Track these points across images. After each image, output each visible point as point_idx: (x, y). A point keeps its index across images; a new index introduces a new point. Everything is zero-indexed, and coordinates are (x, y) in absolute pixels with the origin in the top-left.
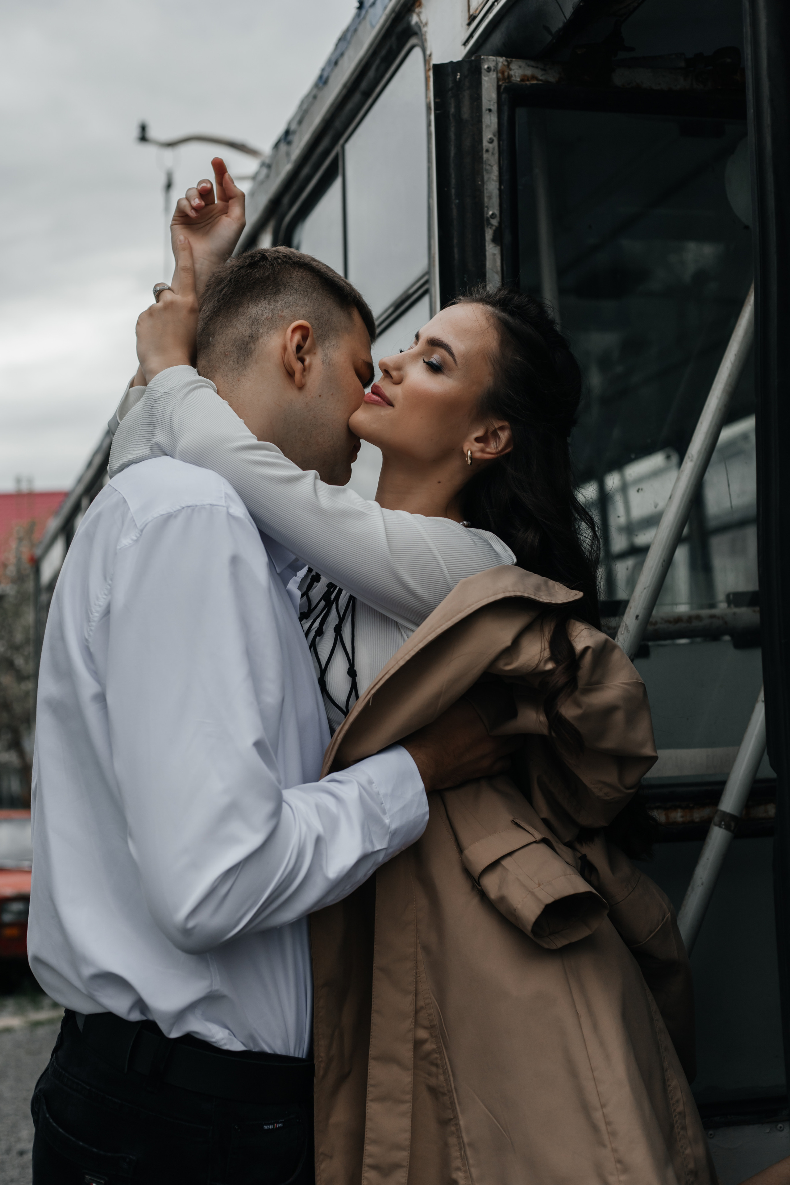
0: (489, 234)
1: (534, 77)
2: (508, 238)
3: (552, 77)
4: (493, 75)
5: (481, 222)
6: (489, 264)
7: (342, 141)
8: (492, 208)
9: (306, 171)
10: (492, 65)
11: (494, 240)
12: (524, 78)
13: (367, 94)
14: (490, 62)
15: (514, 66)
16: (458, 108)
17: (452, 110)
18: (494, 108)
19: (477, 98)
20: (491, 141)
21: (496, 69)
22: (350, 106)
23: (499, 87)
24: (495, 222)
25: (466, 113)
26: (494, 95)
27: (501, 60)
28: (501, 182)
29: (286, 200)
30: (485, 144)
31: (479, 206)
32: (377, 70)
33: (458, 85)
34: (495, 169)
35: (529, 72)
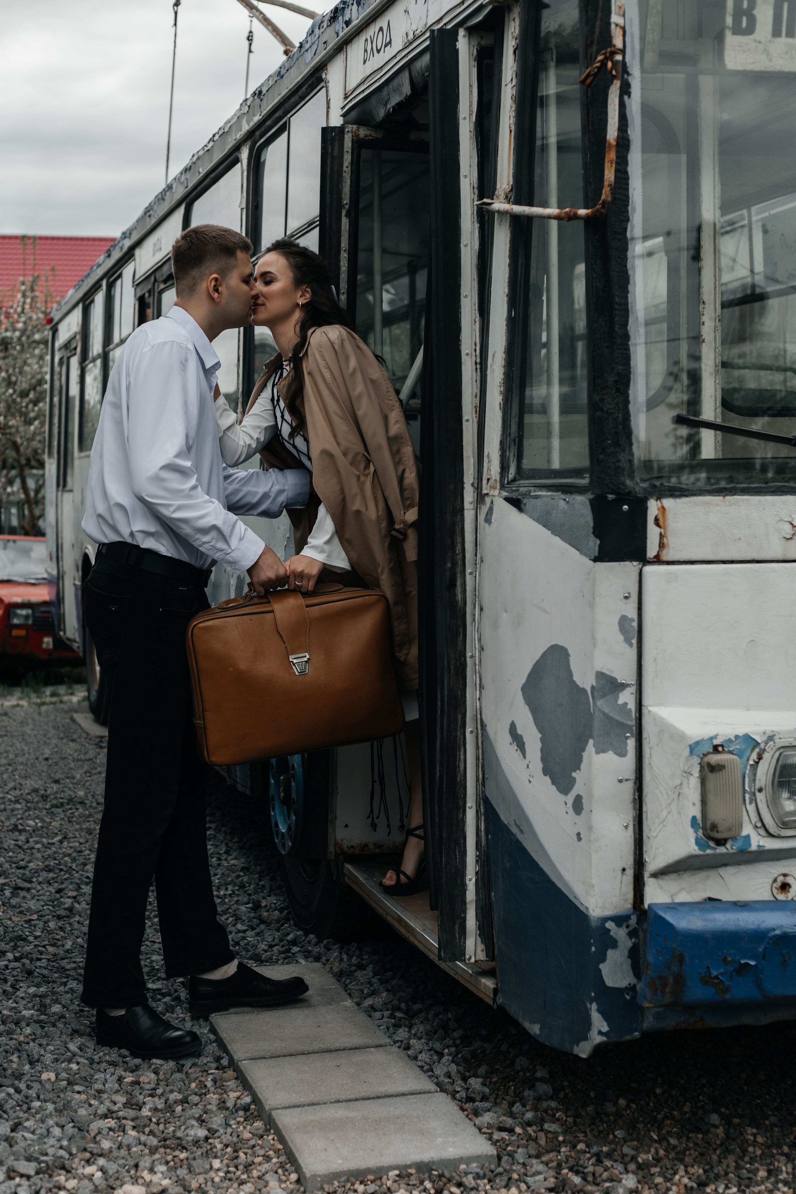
0: (344, 213)
1: (370, 135)
2: (353, 214)
3: (379, 135)
4: (350, 135)
5: (340, 206)
6: (343, 228)
7: (289, 116)
8: (346, 200)
9: (269, 123)
10: (350, 129)
11: (346, 216)
12: (366, 136)
13: (302, 98)
14: (349, 128)
15: (361, 130)
16: (332, 150)
17: (330, 151)
18: (350, 151)
19: (342, 146)
20: (347, 167)
21: (352, 132)
22: (293, 100)
23: (353, 140)
24: (347, 207)
25: (336, 153)
26: (350, 145)
27: (355, 126)
28: (351, 187)
29: (258, 133)
30: (344, 168)
31: (340, 199)
32: (307, 88)
33: (333, 138)
34: (349, 181)
35: (368, 133)
